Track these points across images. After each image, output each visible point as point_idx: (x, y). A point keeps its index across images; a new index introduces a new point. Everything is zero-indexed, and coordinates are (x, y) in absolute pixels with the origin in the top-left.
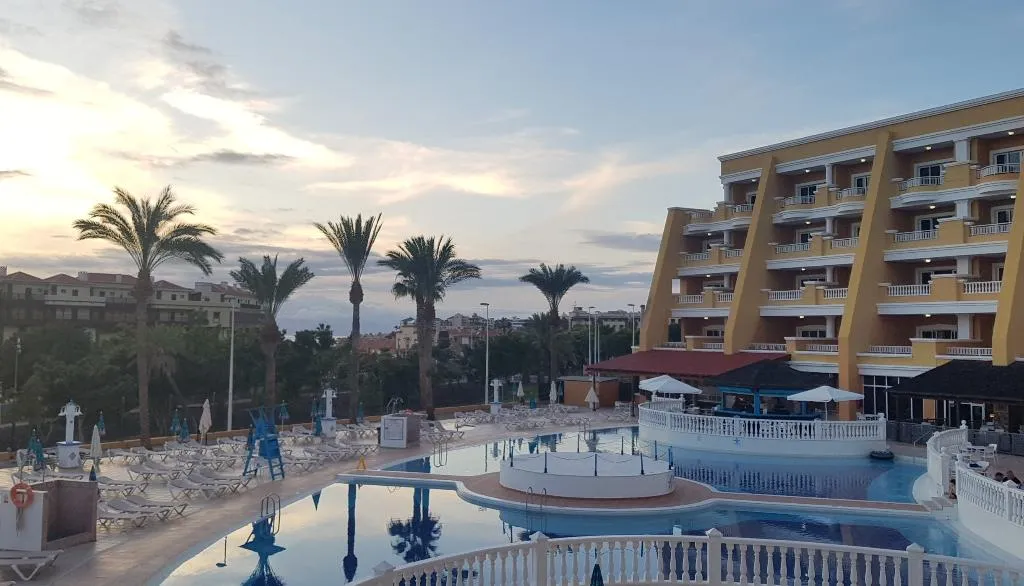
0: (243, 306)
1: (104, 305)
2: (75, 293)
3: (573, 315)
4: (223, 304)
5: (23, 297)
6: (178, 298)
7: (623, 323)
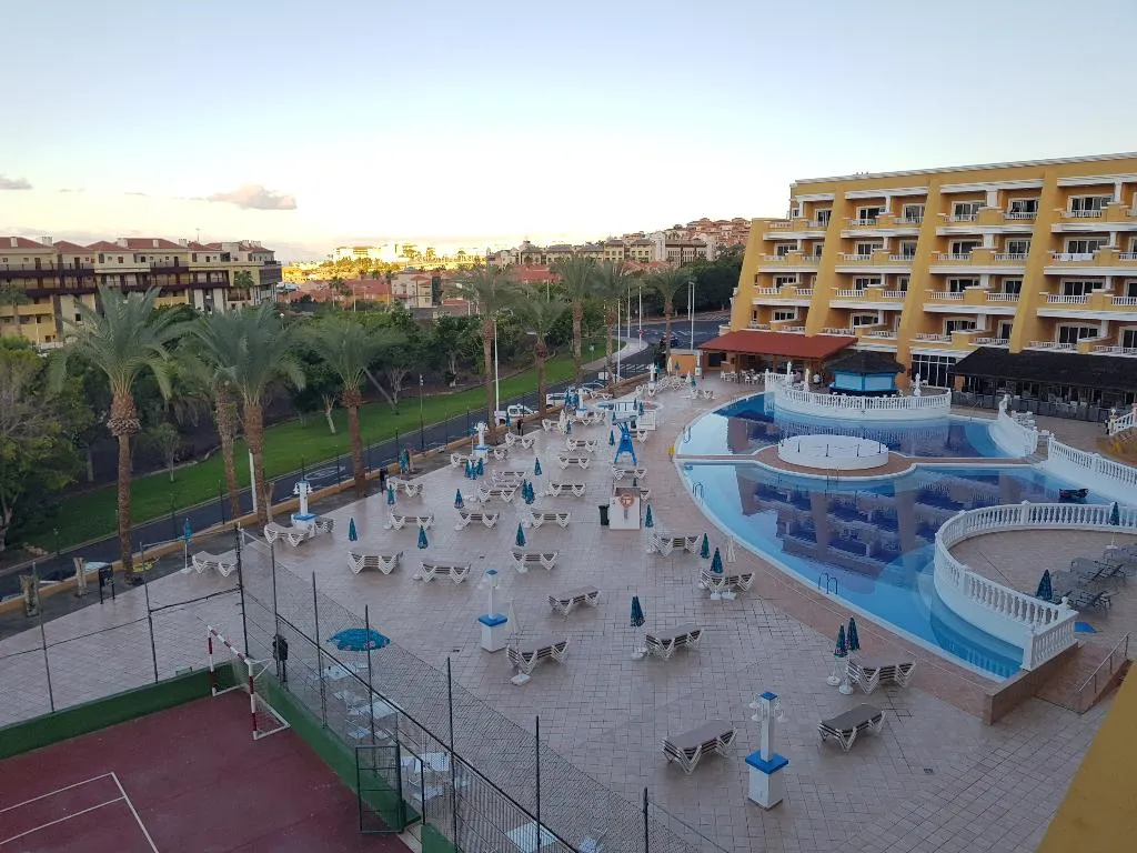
0: (266, 263)
1: (149, 270)
2: (121, 260)
3: (524, 249)
4: (251, 263)
5: (74, 267)
6: (212, 260)
7: (569, 256)
